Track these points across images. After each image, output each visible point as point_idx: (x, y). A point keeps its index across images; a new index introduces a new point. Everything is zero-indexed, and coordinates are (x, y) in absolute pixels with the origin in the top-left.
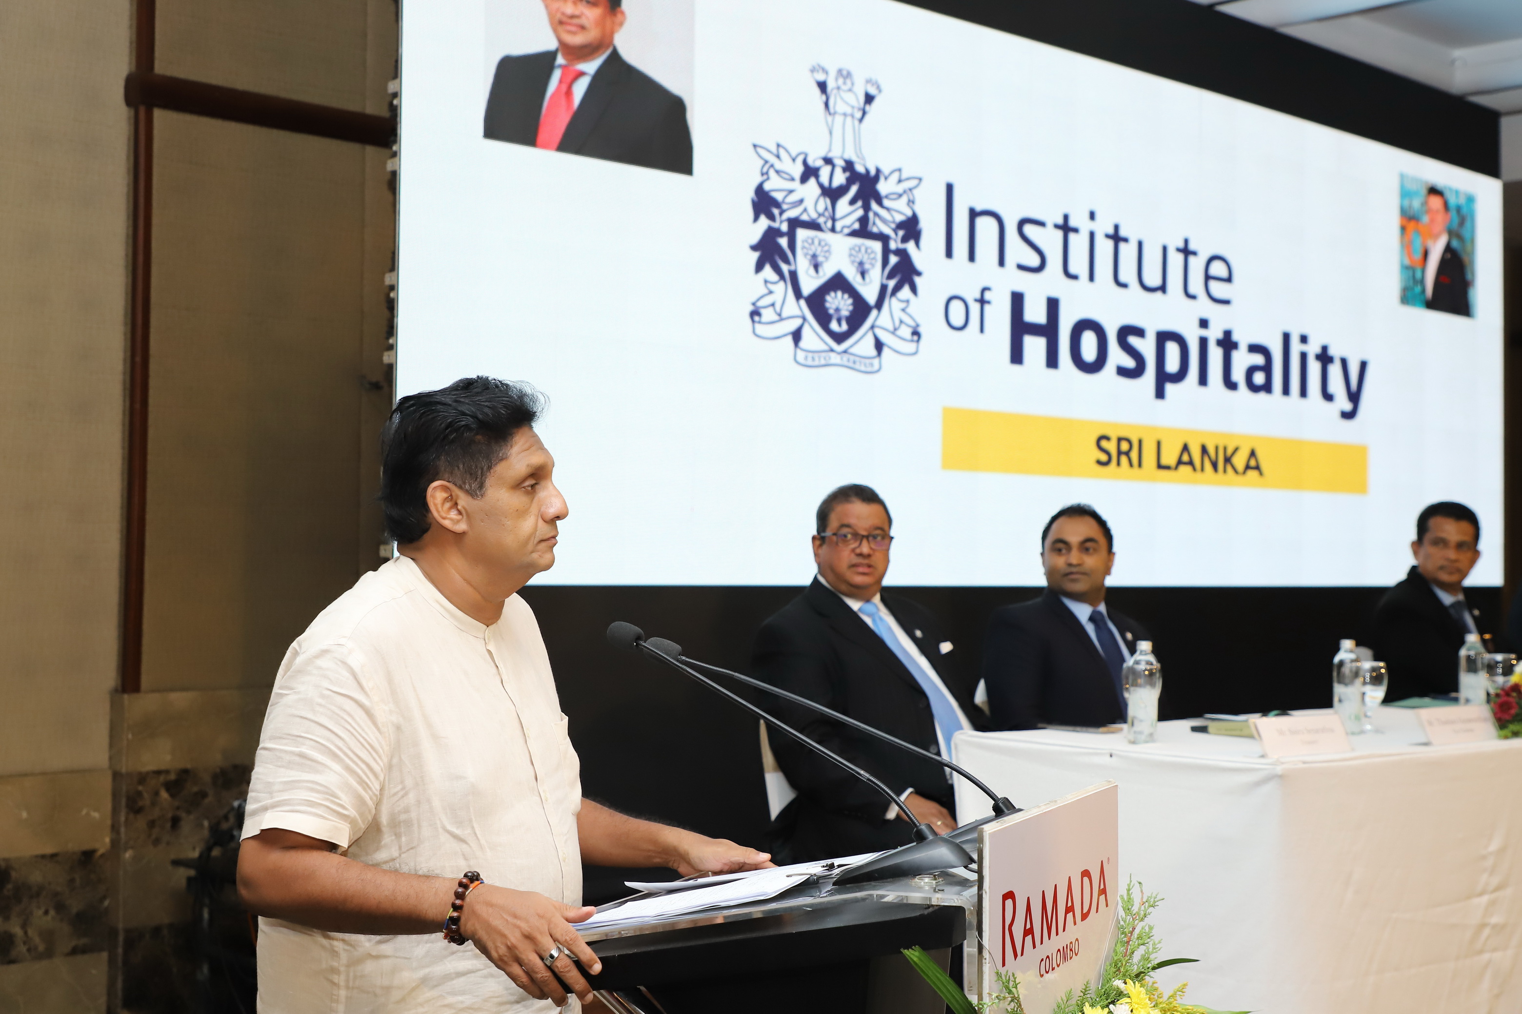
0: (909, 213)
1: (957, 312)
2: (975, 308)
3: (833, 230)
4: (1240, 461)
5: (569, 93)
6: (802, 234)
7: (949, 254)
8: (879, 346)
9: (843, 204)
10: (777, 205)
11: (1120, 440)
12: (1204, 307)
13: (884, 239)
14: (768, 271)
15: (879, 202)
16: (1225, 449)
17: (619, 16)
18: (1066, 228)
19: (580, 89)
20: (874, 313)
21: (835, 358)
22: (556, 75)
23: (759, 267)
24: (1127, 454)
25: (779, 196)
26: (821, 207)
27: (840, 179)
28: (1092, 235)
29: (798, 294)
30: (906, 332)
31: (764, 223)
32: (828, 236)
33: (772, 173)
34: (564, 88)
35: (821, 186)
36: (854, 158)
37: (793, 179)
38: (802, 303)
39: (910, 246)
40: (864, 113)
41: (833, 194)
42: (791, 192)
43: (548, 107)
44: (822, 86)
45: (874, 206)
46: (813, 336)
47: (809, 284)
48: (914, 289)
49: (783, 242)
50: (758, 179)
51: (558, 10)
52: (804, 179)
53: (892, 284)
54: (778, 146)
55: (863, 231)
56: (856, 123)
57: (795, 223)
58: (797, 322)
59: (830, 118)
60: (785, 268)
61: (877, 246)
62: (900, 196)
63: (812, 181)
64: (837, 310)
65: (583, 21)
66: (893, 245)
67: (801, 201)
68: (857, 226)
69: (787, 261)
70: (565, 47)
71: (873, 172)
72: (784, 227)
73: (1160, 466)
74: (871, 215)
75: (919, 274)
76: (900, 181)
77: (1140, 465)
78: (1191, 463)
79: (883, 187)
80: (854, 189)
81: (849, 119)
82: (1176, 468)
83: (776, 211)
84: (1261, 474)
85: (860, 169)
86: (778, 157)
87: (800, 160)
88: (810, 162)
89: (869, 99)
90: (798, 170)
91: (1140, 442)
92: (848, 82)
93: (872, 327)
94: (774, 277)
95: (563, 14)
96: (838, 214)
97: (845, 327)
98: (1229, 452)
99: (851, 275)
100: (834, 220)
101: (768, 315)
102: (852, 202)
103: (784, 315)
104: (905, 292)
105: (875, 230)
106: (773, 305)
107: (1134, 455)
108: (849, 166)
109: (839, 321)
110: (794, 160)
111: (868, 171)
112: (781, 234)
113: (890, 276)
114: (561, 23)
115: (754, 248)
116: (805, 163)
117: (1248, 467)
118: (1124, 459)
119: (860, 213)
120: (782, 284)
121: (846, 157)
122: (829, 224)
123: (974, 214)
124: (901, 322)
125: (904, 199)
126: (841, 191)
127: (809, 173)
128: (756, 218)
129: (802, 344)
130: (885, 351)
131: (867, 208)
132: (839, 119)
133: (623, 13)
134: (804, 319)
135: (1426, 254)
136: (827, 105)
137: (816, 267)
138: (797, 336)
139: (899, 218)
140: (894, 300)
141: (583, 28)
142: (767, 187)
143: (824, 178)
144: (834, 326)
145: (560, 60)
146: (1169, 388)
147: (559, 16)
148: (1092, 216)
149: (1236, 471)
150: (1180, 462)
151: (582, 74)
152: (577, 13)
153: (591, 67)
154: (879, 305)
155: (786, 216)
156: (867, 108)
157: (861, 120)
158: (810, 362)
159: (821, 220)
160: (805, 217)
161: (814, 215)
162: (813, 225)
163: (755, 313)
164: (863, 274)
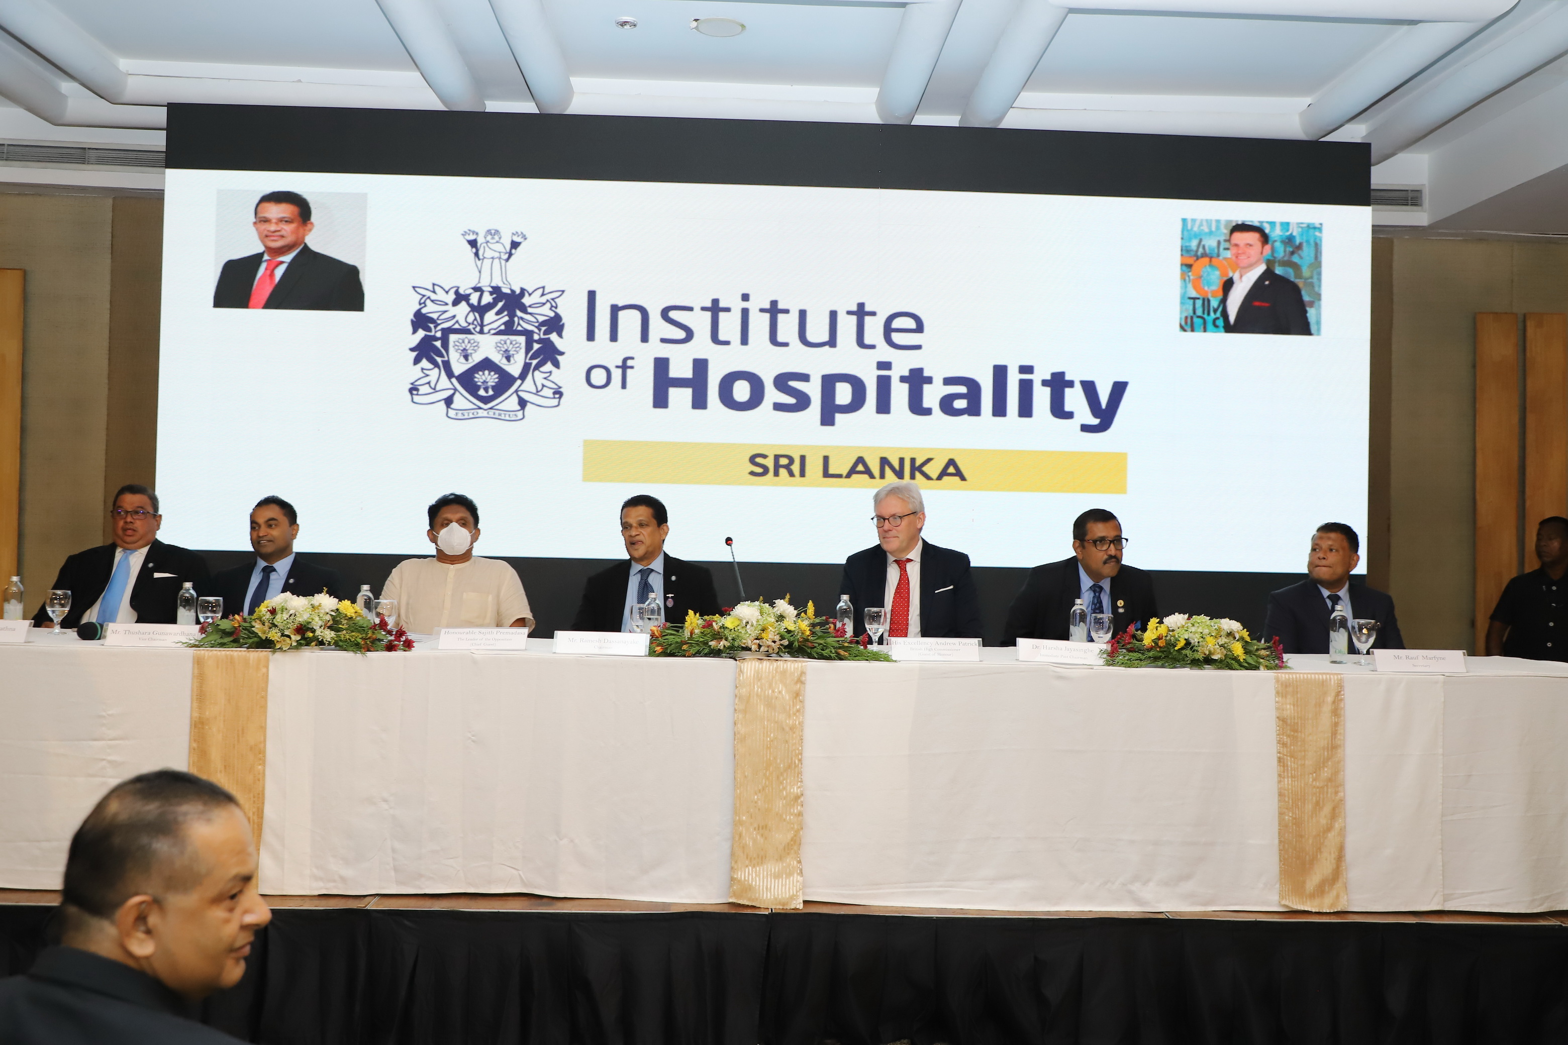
0: (552, 314)
1: (598, 377)
2: (617, 374)
3: (481, 332)
4: (933, 469)
5: (272, 275)
6: (453, 338)
7: (591, 336)
8: (523, 403)
9: (490, 316)
10: (432, 321)
11: (777, 457)
12: (885, 353)
13: (528, 334)
14: (425, 363)
15: (524, 309)
16: (913, 460)
17: (309, 225)
18: (715, 309)
19: (279, 272)
20: (519, 382)
21: (481, 413)
22: (263, 266)
23: (417, 361)
24: (788, 467)
25: (435, 316)
26: (471, 318)
27: (487, 299)
28: (745, 313)
29: (450, 374)
30: (548, 392)
31: (421, 333)
32: (478, 337)
33: (428, 302)
34: (268, 272)
35: (471, 306)
36: (500, 284)
37: (447, 304)
38: (454, 380)
39: (554, 337)
40: (510, 255)
41: (481, 310)
42: (445, 311)
43: (257, 285)
44: (473, 243)
45: (519, 313)
46: (462, 400)
47: (459, 367)
48: (557, 365)
49: (438, 344)
50: (418, 307)
51: (265, 229)
52: (456, 303)
53: (534, 362)
54: (434, 285)
55: (509, 329)
56: (503, 262)
57: (447, 332)
58: (451, 392)
59: (479, 263)
60: (439, 360)
61: (522, 339)
62: (544, 304)
63: (464, 303)
64: (485, 382)
65: (283, 233)
66: (536, 337)
67: (454, 317)
68: (503, 327)
69: (442, 356)
70: (269, 250)
71: (518, 291)
72: (439, 334)
73: (826, 474)
74: (516, 319)
75: (562, 354)
76: (543, 295)
77: (803, 474)
78: (868, 472)
79: (526, 300)
80: (500, 305)
81: (496, 261)
82: (849, 476)
83: (432, 326)
84: (963, 478)
85: (506, 290)
86: (434, 292)
87: (452, 292)
88: (461, 291)
89: (515, 245)
90: (451, 297)
91: (803, 458)
92: (497, 238)
93: (516, 391)
94: (430, 366)
95: (268, 231)
96: (485, 323)
97: (491, 392)
98: (918, 463)
99: (497, 358)
100: (482, 326)
101: (424, 389)
102: (497, 313)
103: (438, 388)
104: (549, 366)
105: (519, 328)
106: (429, 383)
107: (796, 468)
108: (496, 290)
109: (486, 390)
110: (447, 292)
111: (513, 291)
112: (437, 339)
113: (532, 358)
114: (267, 236)
115: (412, 350)
116: (457, 293)
117: (943, 474)
118: (783, 472)
119: (507, 318)
120: (436, 370)
121: (493, 284)
122: (478, 329)
123: (615, 310)
124: (543, 386)
125: (548, 305)
126: (489, 307)
127: (460, 298)
128: (415, 332)
129: (452, 406)
130: (529, 407)
131: (512, 315)
132: (487, 263)
133: (312, 224)
134: (455, 390)
135: (1228, 285)
136: (477, 254)
137: (466, 357)
138: (449, 401)
139: (541, 319)
140: (536, 373)
141: (282, 237)
142: (424, 311)
143: (474, 299)
144: (482, 392)
145: (266, 257)
146: (839, 417)
147: (266, 233)
148: (745, 297)
149: (928, 478)
150: (852, 471)
151: (282, 263)
152: (278, 229)
153: (288, 258)
154: (523, 376)
155: (439, 328)
156: (513, 251)
157: (507, 260)
158: (460, 416)
159: (471, 327)
160: (457, 326)
161: (464, 324)
162: (465, 331)
163: (413, 390)
164: (508, 358)
